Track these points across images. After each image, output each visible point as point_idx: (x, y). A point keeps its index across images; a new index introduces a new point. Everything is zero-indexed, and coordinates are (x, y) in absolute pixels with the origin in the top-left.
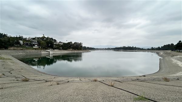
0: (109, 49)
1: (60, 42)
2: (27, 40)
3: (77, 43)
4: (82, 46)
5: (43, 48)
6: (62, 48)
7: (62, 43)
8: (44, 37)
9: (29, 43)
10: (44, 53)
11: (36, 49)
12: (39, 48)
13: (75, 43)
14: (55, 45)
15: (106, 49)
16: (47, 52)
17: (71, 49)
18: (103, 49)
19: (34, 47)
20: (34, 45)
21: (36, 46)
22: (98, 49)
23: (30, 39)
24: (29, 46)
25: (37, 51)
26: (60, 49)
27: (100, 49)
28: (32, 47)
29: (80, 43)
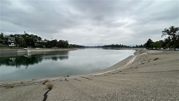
0: (98, 47)
1: (45, 40)
2: (4, 37)
3: (63, 41)
4: (68, 44)
5: (22, 46)
6: (46, 46)
7: (47, 40)
8: (27, 35)
9: (5, 40)
10: (20, 52)
11: (11, 47)
12: (16, 46)
13: (60, 41)
14: (37, 43)
15: (95, 47)
16: (24, 51)
17: (56, 48)
18: (93, 47)
19: (10, 45)
20: (10, 43)
21: (12, 44)
22: (88, 47)
23: (8, 36)
24: (4, 44)
25: (12, 49)
26: (42, 48)
27: (90, 47)
28: (8, 45)
29: (66, 41)
